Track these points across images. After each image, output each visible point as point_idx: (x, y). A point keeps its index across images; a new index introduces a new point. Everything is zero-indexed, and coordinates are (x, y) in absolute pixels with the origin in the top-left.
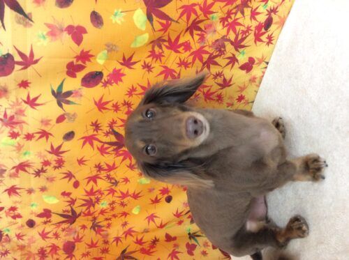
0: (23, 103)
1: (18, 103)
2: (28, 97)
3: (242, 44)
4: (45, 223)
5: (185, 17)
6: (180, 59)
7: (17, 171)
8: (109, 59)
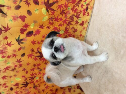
0: (6, 45)
1: (4, 45)
2: (8, 42)
3: (79, 16)
4: (17, 88)
5: (59, 9)
6: (59, 24)
7: (5, 70)
8: (35, 26)
